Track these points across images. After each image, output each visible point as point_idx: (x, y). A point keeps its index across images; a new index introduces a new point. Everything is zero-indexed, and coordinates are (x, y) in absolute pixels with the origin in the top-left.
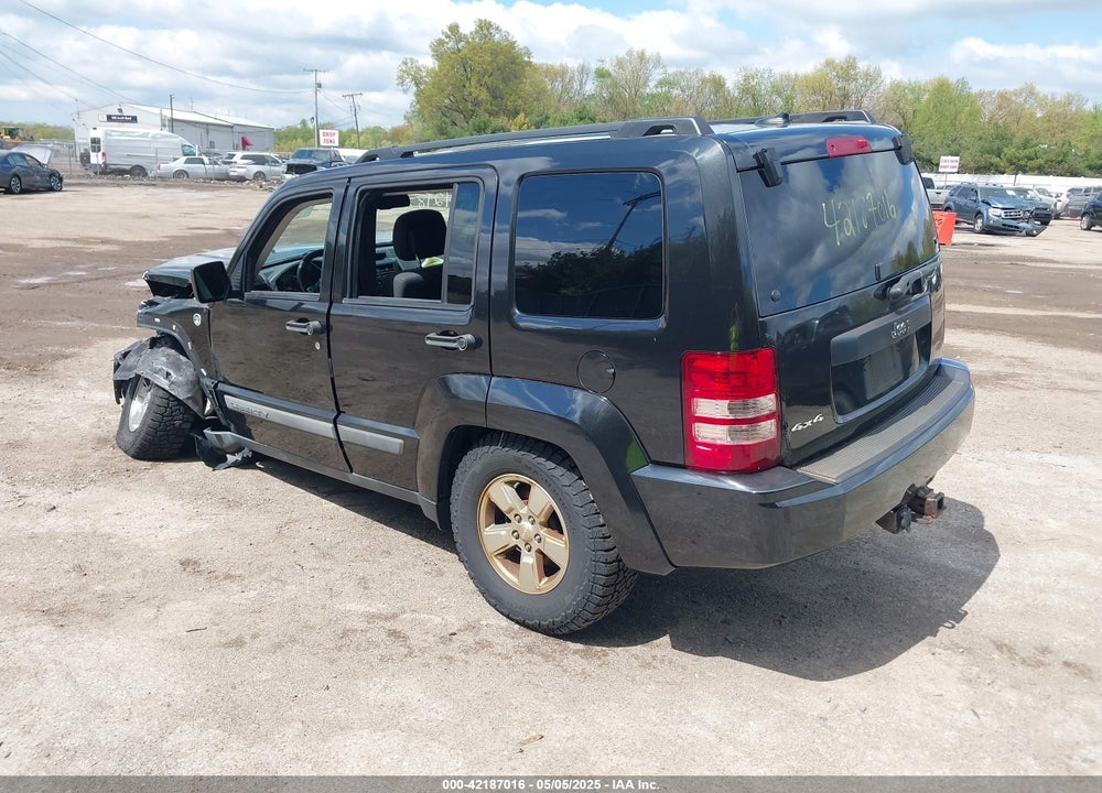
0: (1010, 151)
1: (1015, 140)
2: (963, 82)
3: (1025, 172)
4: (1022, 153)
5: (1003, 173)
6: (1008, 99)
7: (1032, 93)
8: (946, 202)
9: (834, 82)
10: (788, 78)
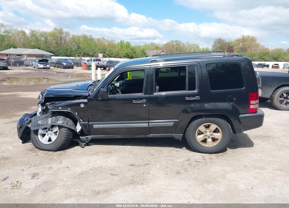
0: (107, 52)
1: (108, 50)
2: (91, 36)
3: (111, 57)
4: (110, 53)
5: (107, 57)
6: (99, 40)
7: (104, 39)
8: (107, 64)
9: (58, 34)
10: (44, 32)
